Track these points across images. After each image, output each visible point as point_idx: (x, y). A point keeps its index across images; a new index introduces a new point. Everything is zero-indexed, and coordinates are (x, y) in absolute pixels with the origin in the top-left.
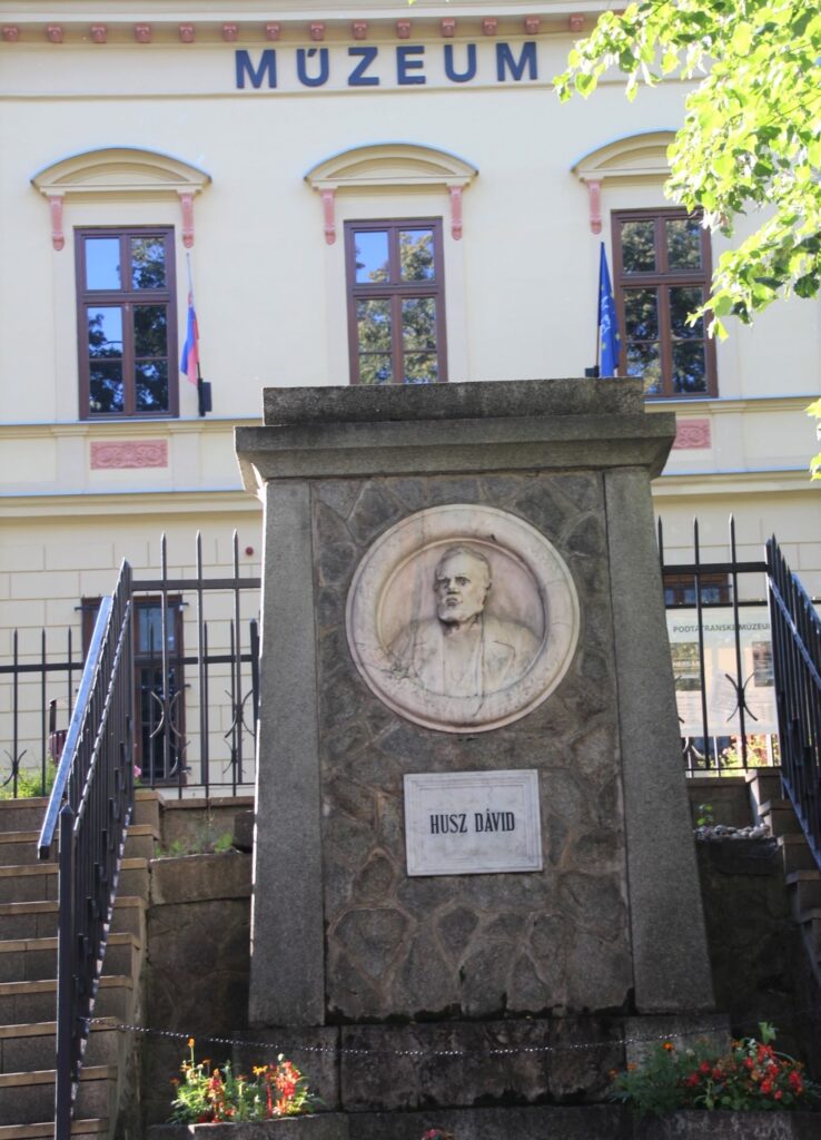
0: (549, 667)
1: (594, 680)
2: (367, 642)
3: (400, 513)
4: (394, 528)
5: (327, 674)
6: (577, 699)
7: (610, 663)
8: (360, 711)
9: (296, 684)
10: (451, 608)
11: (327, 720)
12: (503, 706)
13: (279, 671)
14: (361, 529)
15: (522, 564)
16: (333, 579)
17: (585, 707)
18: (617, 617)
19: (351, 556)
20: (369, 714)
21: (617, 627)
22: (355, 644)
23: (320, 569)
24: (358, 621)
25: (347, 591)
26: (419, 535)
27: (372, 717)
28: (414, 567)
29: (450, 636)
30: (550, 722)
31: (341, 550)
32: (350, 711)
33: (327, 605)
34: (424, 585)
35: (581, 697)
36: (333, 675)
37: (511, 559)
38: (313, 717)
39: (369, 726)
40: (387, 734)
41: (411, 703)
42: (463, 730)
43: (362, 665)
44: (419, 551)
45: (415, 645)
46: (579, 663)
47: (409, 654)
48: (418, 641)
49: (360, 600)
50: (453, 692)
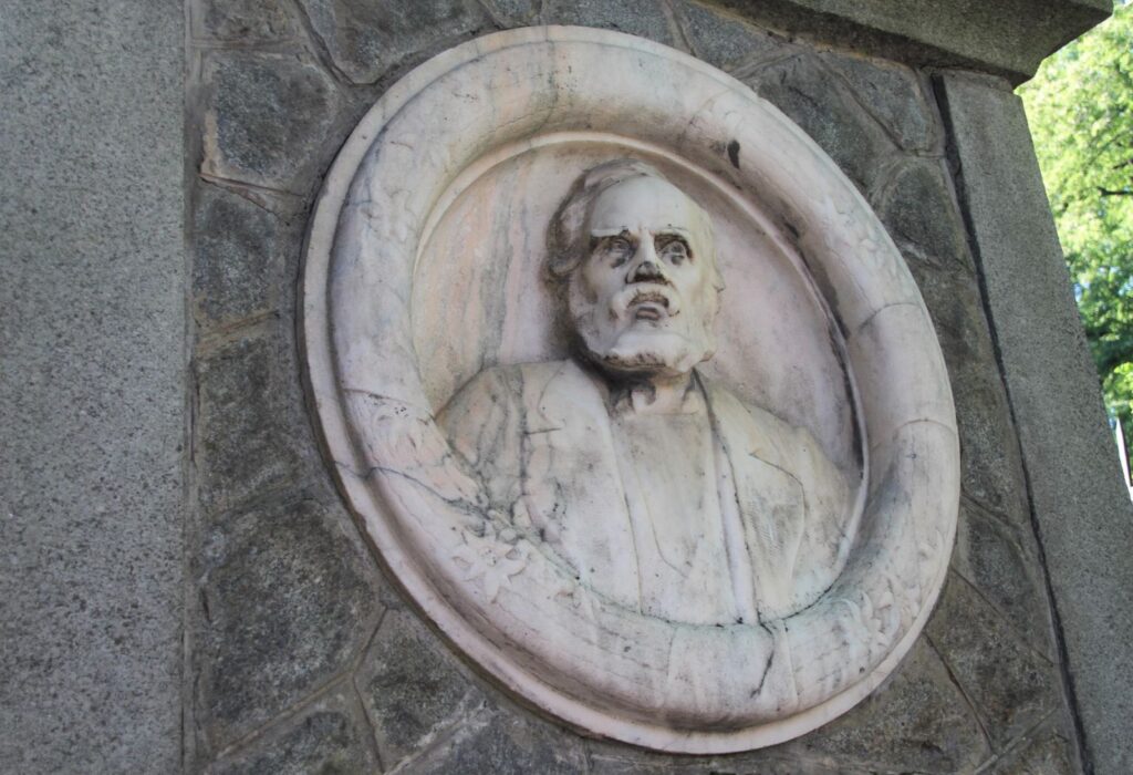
0: (925, 547)
1: (1007, 602)
2: (393, 391)
3: (469, 21)
4: (465, 51)
5: (223, 500)
6: (976, 656)
7: (1029, 552)
8: (346, 652)
9: (97, 522)
10: (645, 325)
11: (219, 686)
12: (830, 662)
13: (25, 463)
14: (353, 33)
15: (786, 250)
16: (251, 162)
17: (997, 681)
18: (1025, 429)
19: (319, 102)
20: (381, 667)
21: (1030, 458)
22: (341, 392)
23: (210, 119)
24: (356, 311)
25: (308, 213)
26: (543, 87)
27: (396, 679)
28: (494, 198)
29: (629, 417)
30: (924, 725)
31: (285, 78)
32: (311, 646)
33: (230, 245)
34: (516, 264)
35: (986, 649)
36: (250, 504)
37: (760, 232)
38: (160, 670)
39: (377, 716)
40: (445, 750)
42: (698, 744)
43: (369, 475)
44: (522, 148)
45: (526, 433)
46: (964, 554)
47: (508, 459)
48: (533, 422)
49: (364, 240)
50: (671, 605)
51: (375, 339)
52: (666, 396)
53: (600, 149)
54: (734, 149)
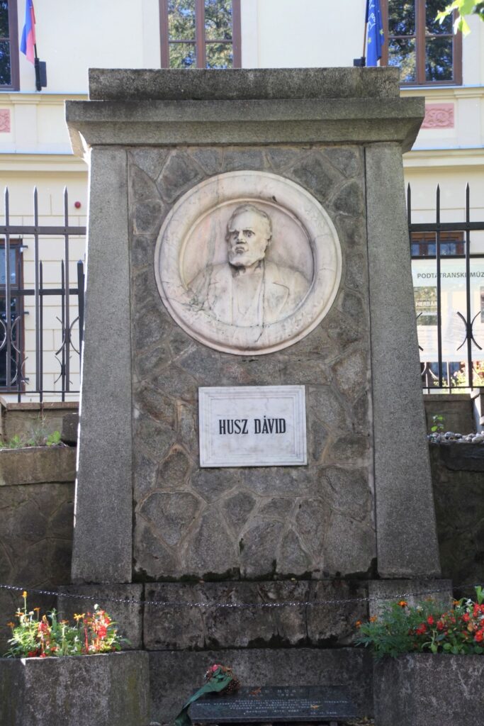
0: (316, 304)
1: (352, 315)
2: (171, 281)
3: (200, 177)
4: (194, 189)
5: (139, 306)
6: (338, 330)
7: (365, 302)
8: (165, 336)
9: (114, 313)
10: (239, 255)
11: (138, 343)
12: (279, 334)
13: (100, 303)
14: (167, 189)
15: (296, 221)
16: (144, 229)
17: (344, 336)
18: (371, 265)
19: (159, 210)
20: (172, 338)
21: (371, 273)
22: (162, 282)
23: (134, 220)
24: (164, 263)
25: (156, 239)
26: (215, 195)
27: (175, 341)
28: (210, 221)
29: (238, 277)
30: (317, 348)
31: (151, 206)
32: (156, 335)
33: (139, 250)
34: (218, 237)
35: (341, 328)
36: (144, 307)
37: (290, 217)
38: (126, 340)
39: (171, 348)
40: (186, 355)
41: (206, 331)
42: (247, 353)
43: (167, 299)
44: (215, 208)
45: (210, 284)
46: (340, 302)
47: (204, 291)
48: (212, 281)
49: (166, 247)
50: (239, 323)
51: (167, 270)
52: (248, 271)
53: (240, 203)
54: (274, 198)
